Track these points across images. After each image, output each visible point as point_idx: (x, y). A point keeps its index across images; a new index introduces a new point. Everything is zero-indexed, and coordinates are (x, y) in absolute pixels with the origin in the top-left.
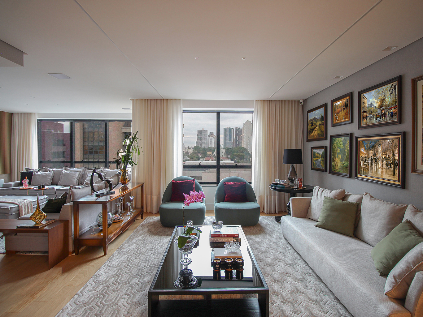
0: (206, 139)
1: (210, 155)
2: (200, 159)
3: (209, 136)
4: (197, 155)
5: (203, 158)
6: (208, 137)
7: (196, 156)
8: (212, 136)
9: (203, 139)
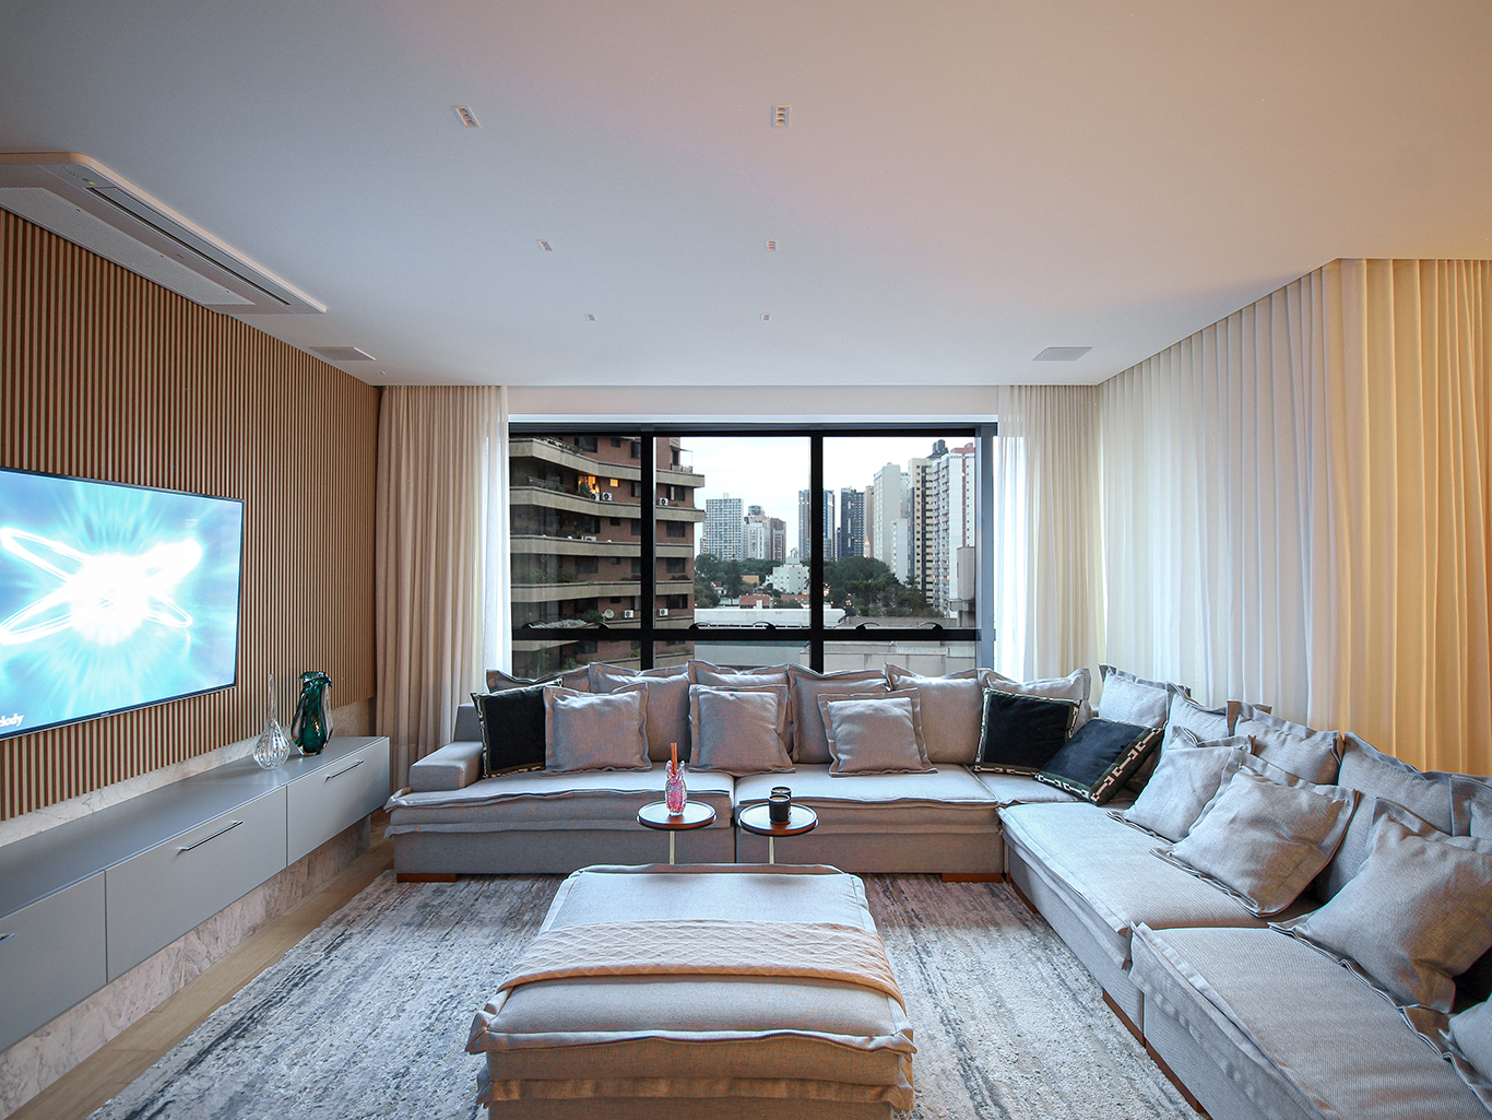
0: (737, 528)
1: (755, 585)
2: (721, 603)
3: (746, 519)
4: (709, 588)
5: (727, 596)
6: (744, 523)
7: (706, 592)
8: (758, 518)
9: (726, 529)
